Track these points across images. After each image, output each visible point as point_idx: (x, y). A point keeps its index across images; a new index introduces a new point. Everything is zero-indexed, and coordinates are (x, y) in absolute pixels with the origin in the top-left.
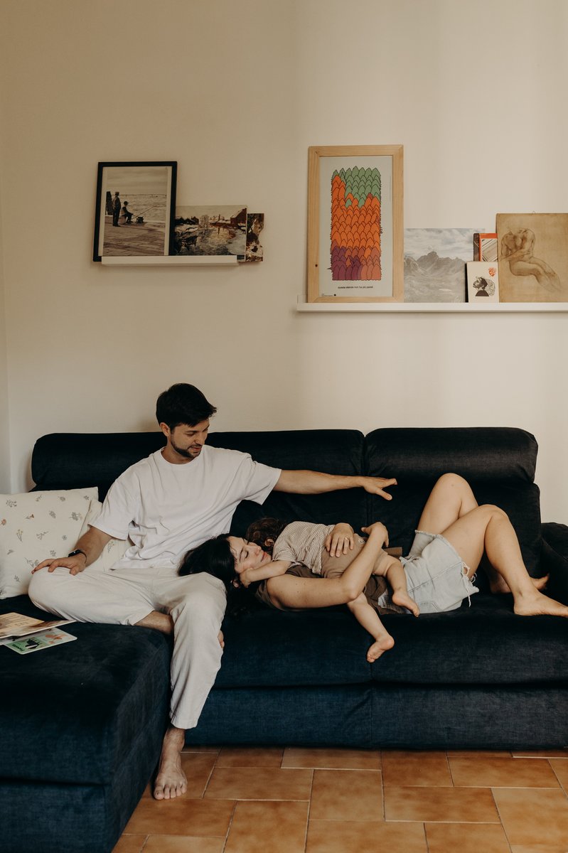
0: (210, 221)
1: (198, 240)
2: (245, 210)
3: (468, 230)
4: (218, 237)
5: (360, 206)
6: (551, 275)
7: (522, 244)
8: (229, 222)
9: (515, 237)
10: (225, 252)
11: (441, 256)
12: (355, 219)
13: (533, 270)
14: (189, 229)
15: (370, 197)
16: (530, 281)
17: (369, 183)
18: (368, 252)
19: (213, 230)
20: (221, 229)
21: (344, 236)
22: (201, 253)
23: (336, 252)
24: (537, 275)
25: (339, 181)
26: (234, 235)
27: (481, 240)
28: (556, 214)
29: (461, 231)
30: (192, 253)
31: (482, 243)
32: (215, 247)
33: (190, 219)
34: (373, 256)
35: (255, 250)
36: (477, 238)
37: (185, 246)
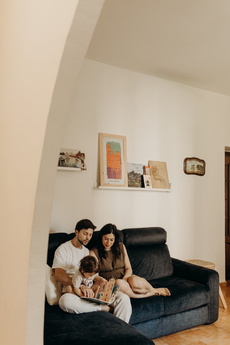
0: (69, 155)
1: (66, 161)
2: (80, 152)
3: (142, 165)
4: (72, 161)
5: (115, 154)
6: (164, 180)
7: (156, 170)
8: (75, 156)
9: (154, 168)
10: (75, 166)
11: (135, 172)
12: (113, 159)
13: (159, 179)
14: (62, 157)
15: (118, 152)
16: (159, 182)
17: (117, 147)
18: (118, 170)
19: (70, 158)
20: (73, 158)
21: (110, 164)
22: (67, 166)
23: (109, 169)
24: (161, 180)
25: (109, 145)
26: (77, 161)
27: (146, 168)
28: (162, 162)
29: (140, 165)
30: (64, 166)
31: (146, 169)
32: (72, 164)
33: (62, 153)
34: (119, 171)
35: (83, 166)
36: (144, 168)
37: (61, 163)
